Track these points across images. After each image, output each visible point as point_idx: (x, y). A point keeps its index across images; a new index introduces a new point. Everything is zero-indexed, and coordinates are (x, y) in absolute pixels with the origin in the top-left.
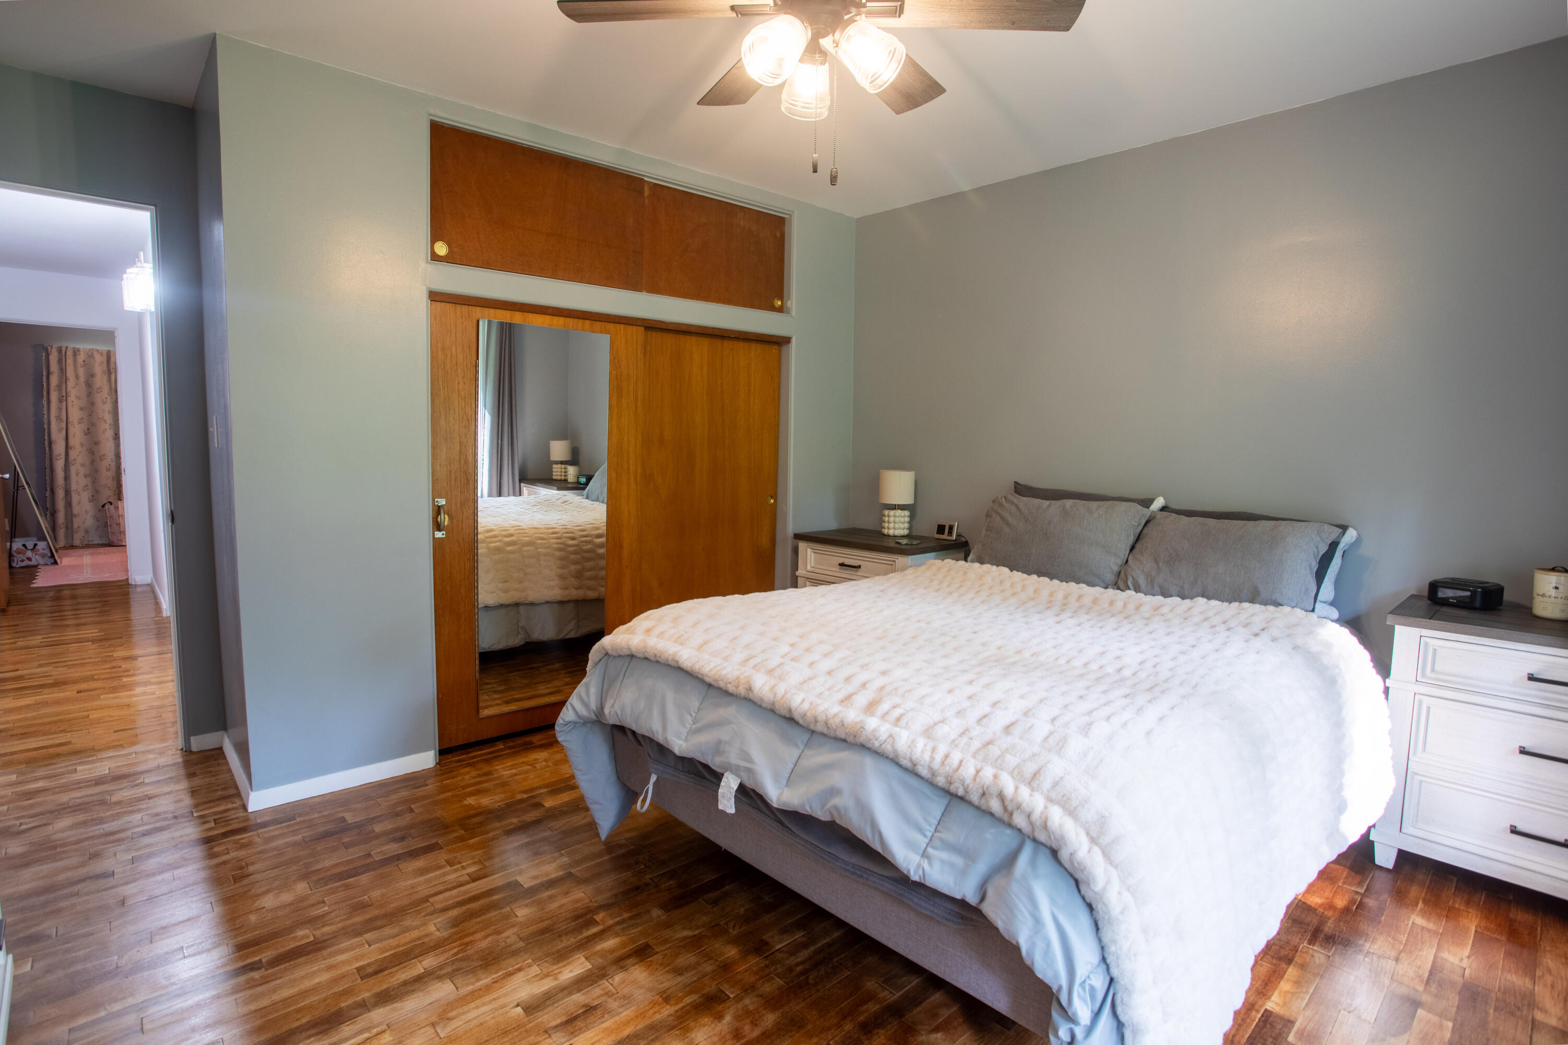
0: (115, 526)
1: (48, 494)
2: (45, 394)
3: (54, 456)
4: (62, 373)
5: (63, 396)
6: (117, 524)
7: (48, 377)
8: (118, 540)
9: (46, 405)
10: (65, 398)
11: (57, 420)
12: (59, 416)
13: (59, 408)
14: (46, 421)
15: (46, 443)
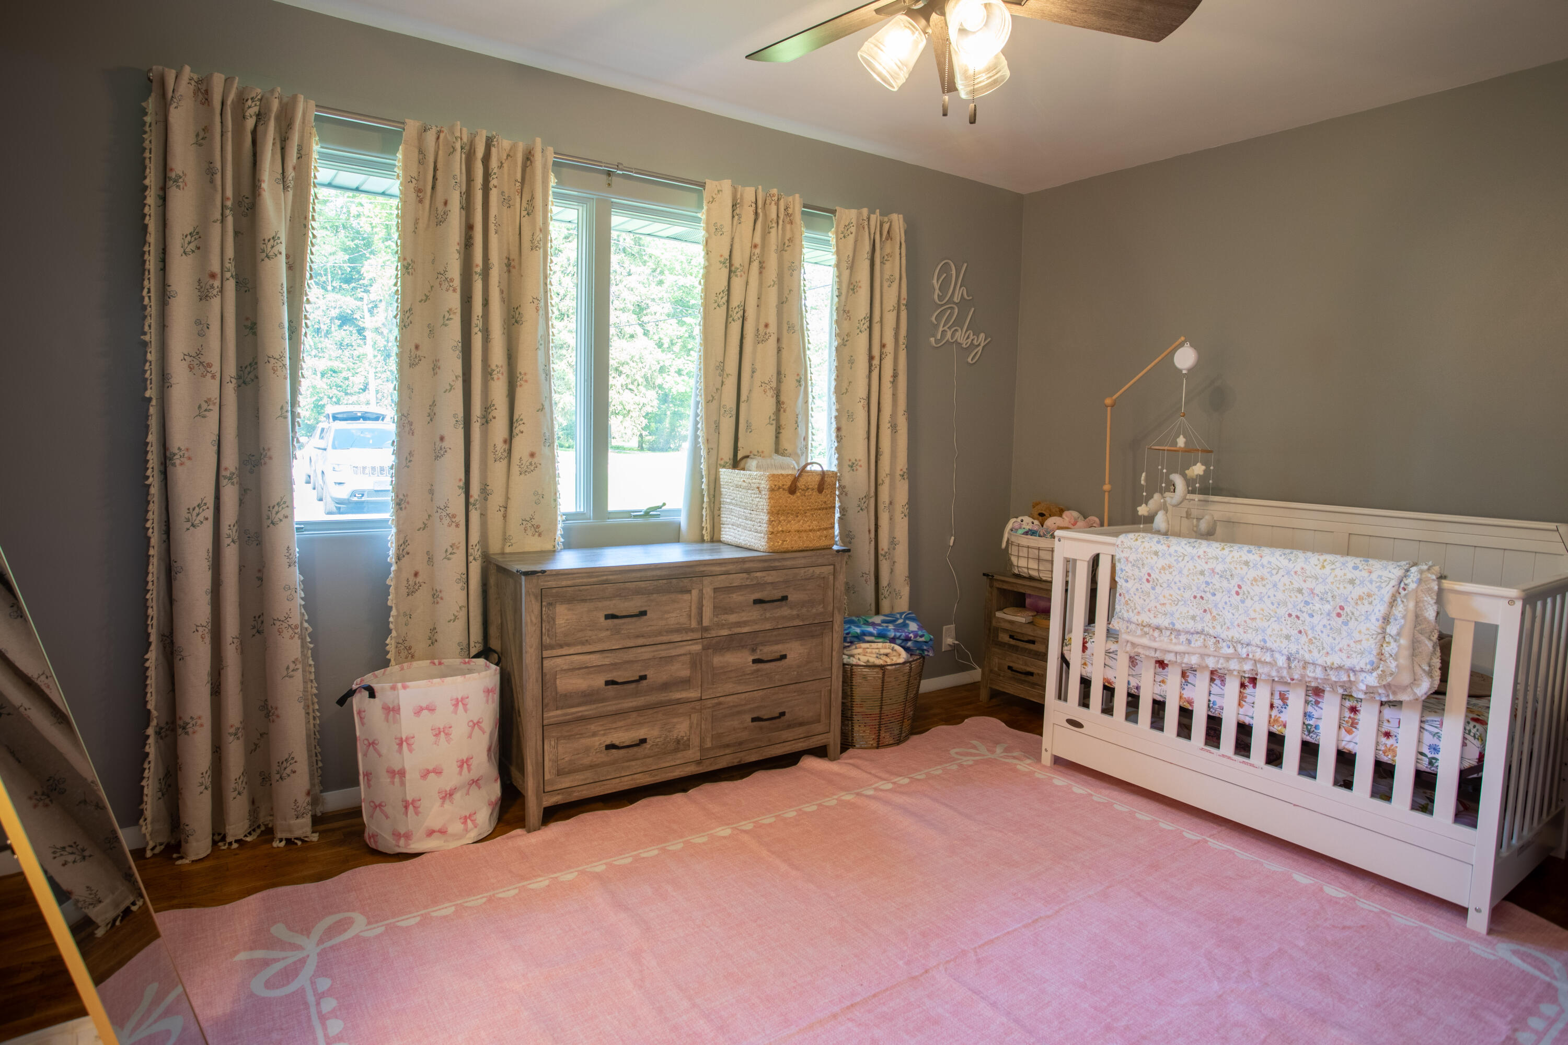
0: (385, 779)
1: (153, 656)
2: (152, 263)
3: (183, 513)
4: (212, 181)
5: (213, 276)
6: (392, 773)
7: (163, 199)
8: (397, 835)
9: (153, 310)
10: (217, 283)
11: (191, 368)
12: (199, 354)
13: (198, 322)
14: (152, 373)
15: (153, 458)
